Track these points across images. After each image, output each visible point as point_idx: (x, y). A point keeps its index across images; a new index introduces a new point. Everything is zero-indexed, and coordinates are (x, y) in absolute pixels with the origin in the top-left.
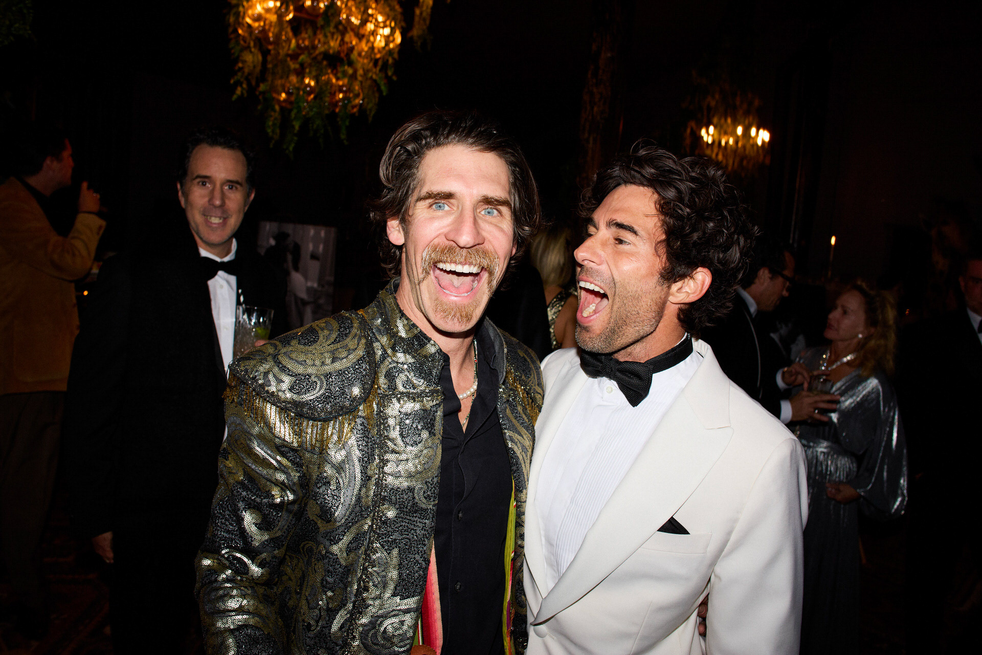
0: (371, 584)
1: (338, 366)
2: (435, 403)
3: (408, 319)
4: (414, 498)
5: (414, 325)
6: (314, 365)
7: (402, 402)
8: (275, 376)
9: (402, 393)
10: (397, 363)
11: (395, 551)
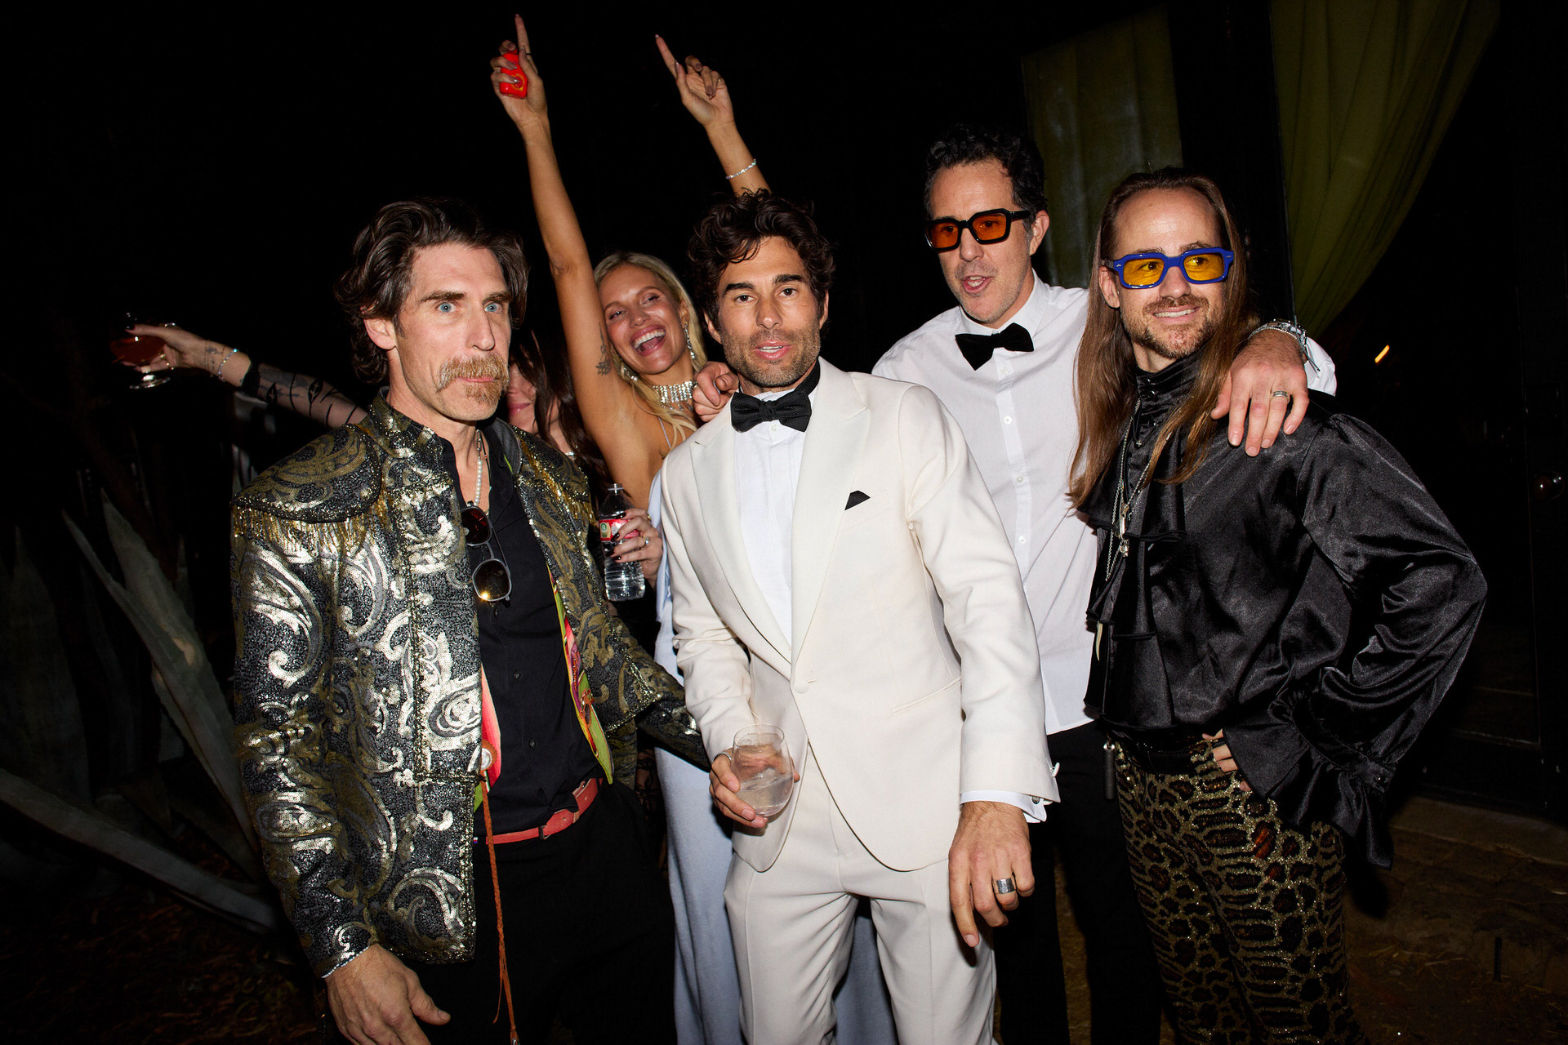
0: (426, 672)
1: (342, 471)
2: (445, 488)
3: (398, 413)
4: (447, 582)
5: (405, 417)
6: (316, 474)
7: (411, 496)
8: (278, 491)
9: (407, 488)
10: (398, 459)
11: (442, 636)
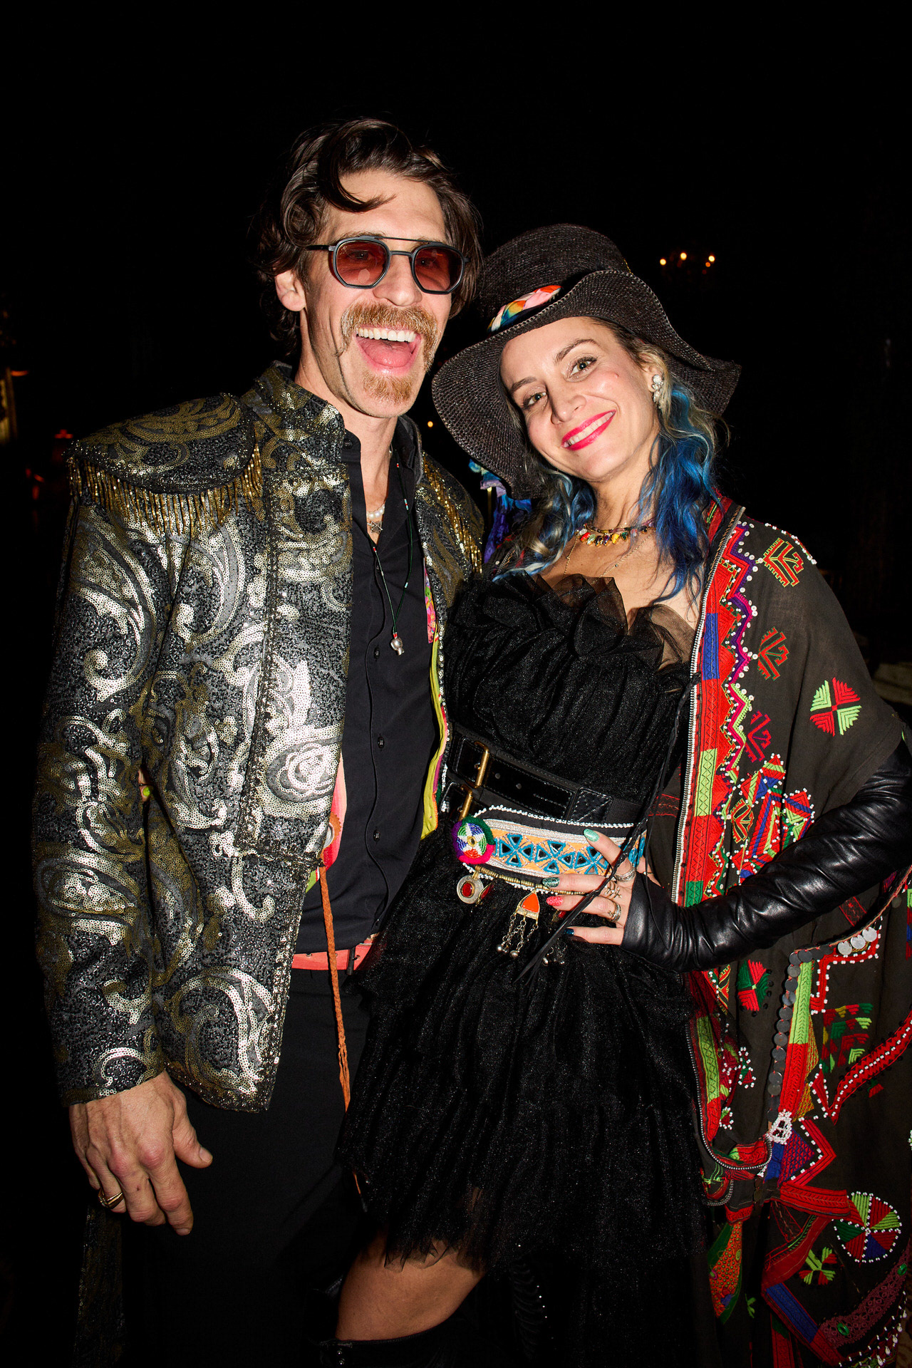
0: (274, 708)
4: (320, 597)
6: (174, 433)
8: (122, 446)
9: (292, 474)
10: (286, 441)
11: (303, 666)
